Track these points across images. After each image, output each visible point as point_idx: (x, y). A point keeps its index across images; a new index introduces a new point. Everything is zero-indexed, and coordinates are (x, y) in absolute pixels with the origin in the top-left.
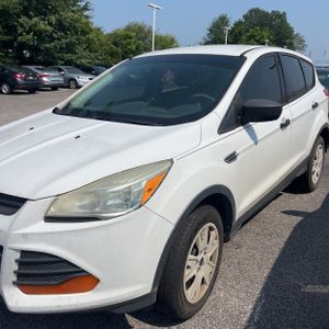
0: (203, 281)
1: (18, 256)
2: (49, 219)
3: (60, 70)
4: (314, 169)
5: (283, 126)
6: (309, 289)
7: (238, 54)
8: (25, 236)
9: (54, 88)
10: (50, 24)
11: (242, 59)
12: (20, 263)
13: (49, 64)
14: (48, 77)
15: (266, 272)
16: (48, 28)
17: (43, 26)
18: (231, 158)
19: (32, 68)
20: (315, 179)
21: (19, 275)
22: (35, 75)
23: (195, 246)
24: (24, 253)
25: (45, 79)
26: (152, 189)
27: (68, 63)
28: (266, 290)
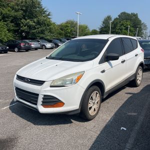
0: (95, 110)
1: (43, 96)
2: (51, 86)
3: (38, 41)
4: (138, 78)
5: (123, 62)
6: (130, 114)
7: (106, 39)
8: (45, 91)
9: (36, 49)
10: (34, 22)
11: (107, 40)
12: (43, 99)
13: (34, 39)
14: (34, 45)
15: (116, 110)
16: (33, 24)
17: (31, 23)
18: (103, 72)
19: (27, 41)
20: (139, 82)
21: (43, 102)
22: (28, 44)
23: (92, 97)
24: (45, 96)
25: (32, 45)
26: (78, 79)
27: (42, 38)
28: (115, 114)
